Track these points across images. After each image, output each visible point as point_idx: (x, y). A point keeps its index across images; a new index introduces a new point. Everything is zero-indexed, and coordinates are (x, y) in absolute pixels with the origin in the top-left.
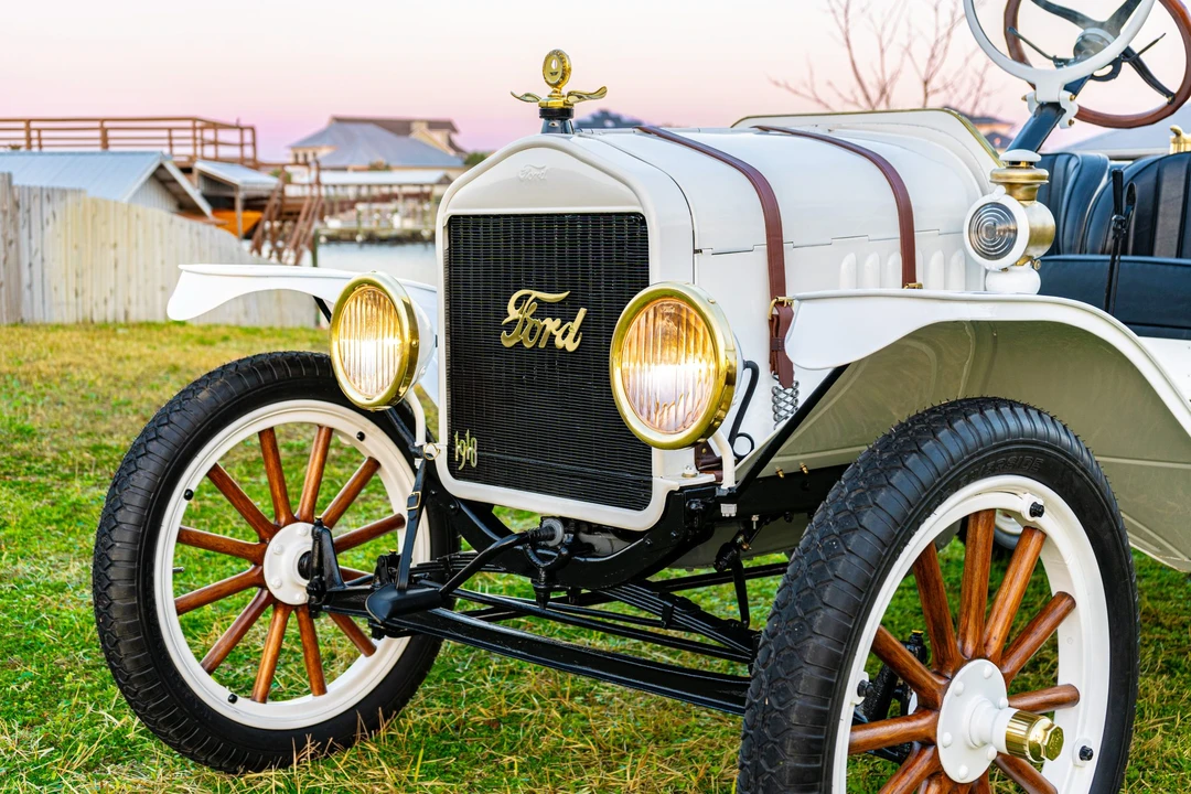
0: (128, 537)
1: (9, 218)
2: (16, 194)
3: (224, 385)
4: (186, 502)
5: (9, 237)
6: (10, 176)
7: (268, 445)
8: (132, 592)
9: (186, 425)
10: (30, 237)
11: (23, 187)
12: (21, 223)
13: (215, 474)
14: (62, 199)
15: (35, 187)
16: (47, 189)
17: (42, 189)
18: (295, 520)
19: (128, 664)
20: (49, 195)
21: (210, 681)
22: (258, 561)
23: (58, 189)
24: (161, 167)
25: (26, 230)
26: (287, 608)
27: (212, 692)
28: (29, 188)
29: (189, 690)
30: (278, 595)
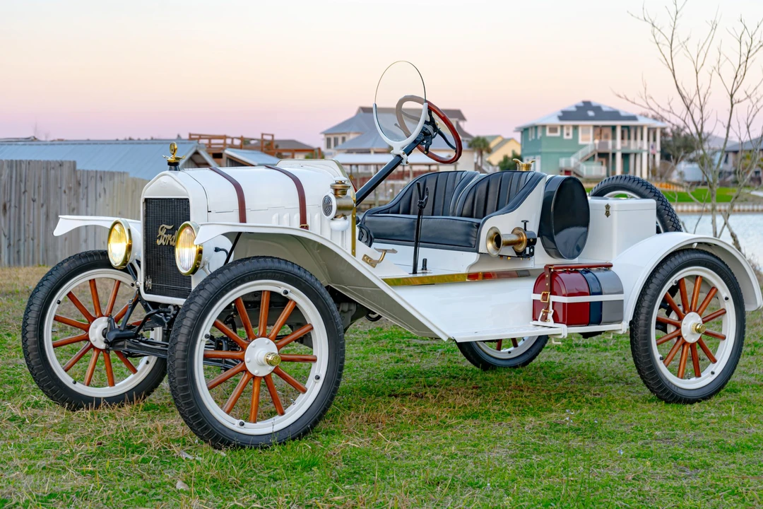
0: (34, 315)
1: (73, 192)
2: (79, 175)
3: (74, 262)
4: (58, 305)
5: (73, 206)
6: (74, 163)
7: (92, 285)
8: (35, 336)
9: (58, 276)
10: (87, 206)
11: (84, 171)
12: (81, 196)
13: (70, 295)
14: (110, 179)
15: (92, 171)
16: (100, 172)
17: (96, 172)
18: (103, 316)
19: (33, 363)
20: (101, 176)
21: (65, 375)
22: (87, 330)
23: (108, 172)
24: (197, 153)
25: (84, 201)
26: (99, 350)
27: (66, 379)
28: (88, 171)
29: (56, 376)
30: (94, 344)
